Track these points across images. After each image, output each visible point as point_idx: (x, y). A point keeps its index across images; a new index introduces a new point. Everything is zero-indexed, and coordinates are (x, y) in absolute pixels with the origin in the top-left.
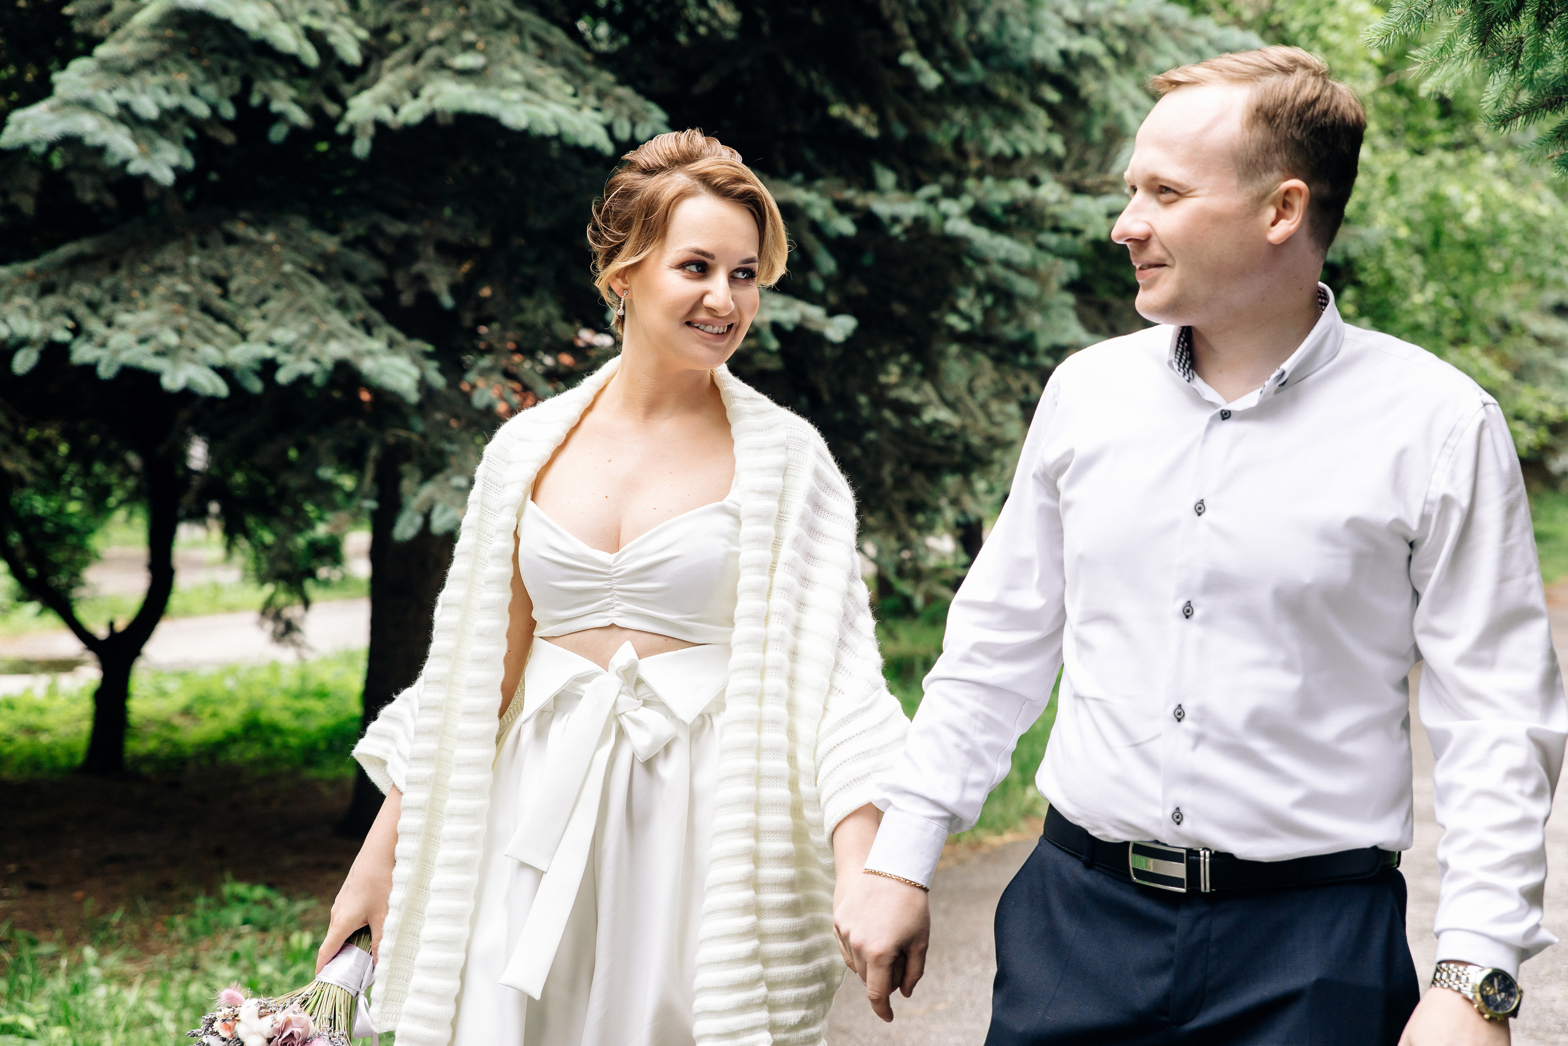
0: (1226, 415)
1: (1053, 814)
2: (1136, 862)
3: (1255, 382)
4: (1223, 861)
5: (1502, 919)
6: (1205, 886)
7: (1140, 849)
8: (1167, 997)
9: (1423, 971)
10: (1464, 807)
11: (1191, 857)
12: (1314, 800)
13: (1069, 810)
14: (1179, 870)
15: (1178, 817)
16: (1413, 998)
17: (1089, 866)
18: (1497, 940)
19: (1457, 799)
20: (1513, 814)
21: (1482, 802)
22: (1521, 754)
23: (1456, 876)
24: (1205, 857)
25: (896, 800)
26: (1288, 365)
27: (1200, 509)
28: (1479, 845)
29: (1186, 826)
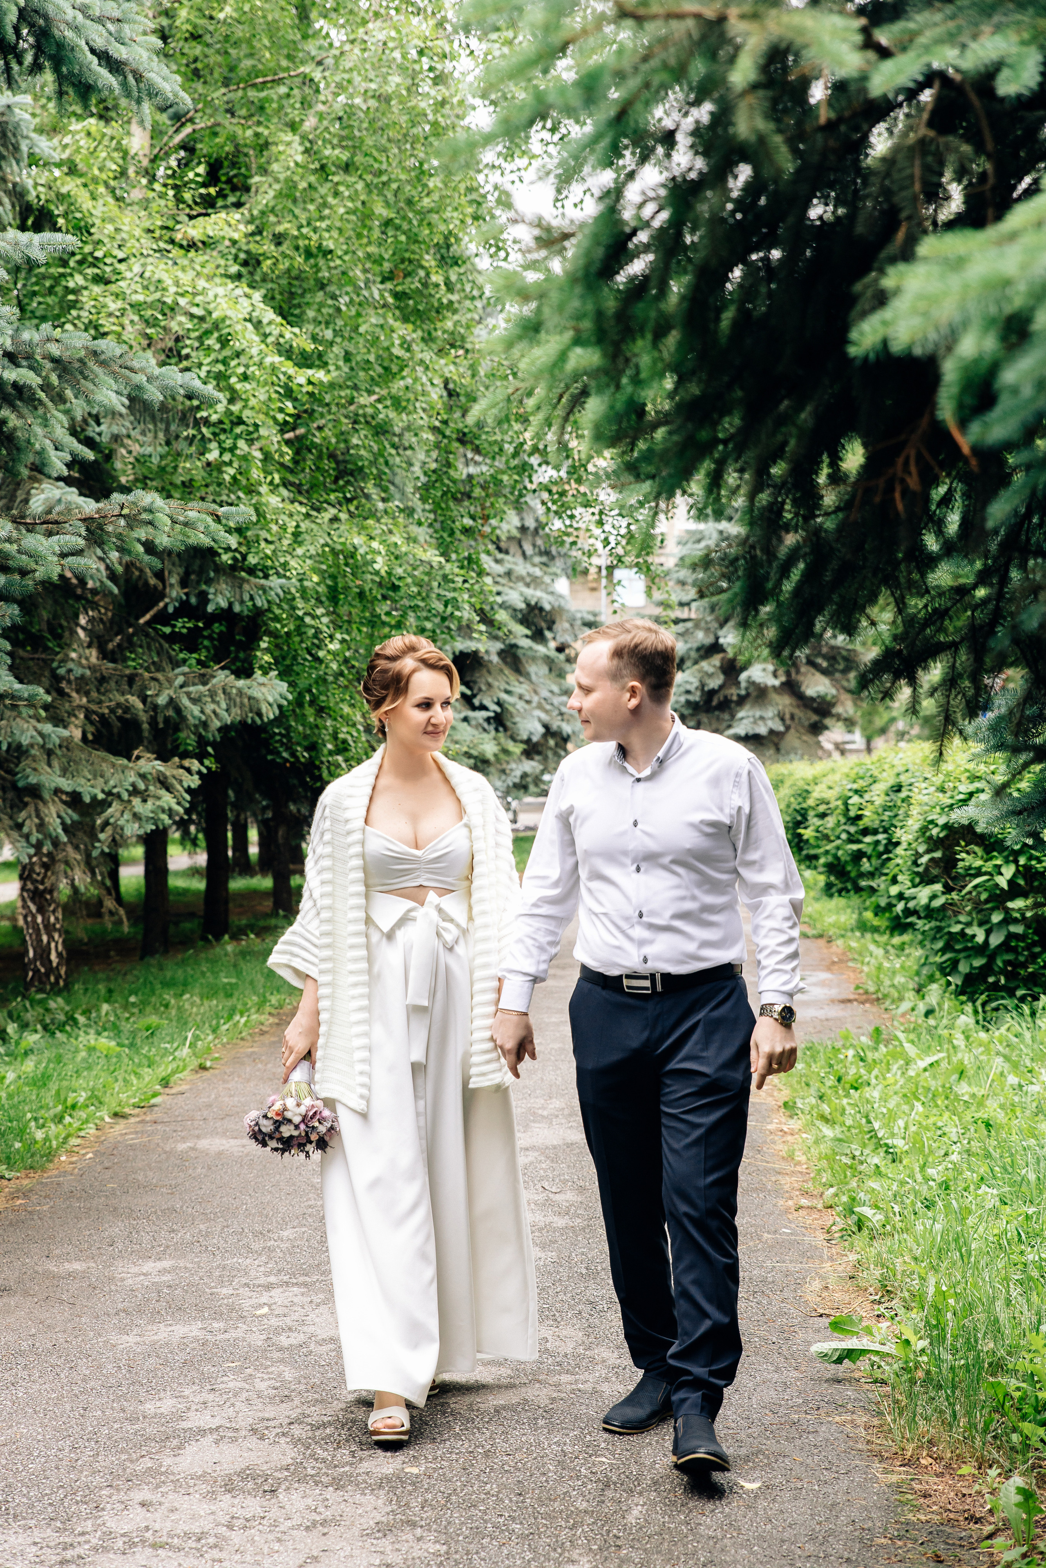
0: (639, 780)
1: (584, 968)
2: (625, 982)
3: (647, 762)
4: (666, 977)
5: (785, 983)
6: (659, 988)
7: (628, 977)
8: (648, 1040)
9: (756, 1011)
10: (766, 936)
11: (652, 977)
12: (705, 944)
13: (593, 965)
14: (647, 983)
15: (645, 960)
16: (753, 1022)
17: (604, 988)
18: (784, 993)
19: (763, 932)
20: (784, 937)
21: (773, 933)
22: (787, 911)
23: (764, 968)
24: (658, 976)
25: (508, 975)
26: (660, 754)
27: (635, 824)
28: (774, 952)
29: (649, 963)
